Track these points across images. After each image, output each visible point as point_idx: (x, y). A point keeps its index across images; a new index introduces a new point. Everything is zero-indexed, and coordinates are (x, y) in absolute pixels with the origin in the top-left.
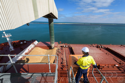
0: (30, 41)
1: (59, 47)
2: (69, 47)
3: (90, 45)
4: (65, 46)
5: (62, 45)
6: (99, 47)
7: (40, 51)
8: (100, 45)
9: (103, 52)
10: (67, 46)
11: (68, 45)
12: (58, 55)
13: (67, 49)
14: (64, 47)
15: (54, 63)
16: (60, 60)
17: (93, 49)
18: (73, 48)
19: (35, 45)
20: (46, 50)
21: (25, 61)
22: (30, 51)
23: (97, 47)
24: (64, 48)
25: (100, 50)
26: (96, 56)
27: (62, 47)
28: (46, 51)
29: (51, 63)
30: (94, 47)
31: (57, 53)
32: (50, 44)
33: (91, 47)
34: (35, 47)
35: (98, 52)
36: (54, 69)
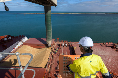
0: (17, 37)
1: (55, 46)
2: (70, 46)
3: (102, 44)
4: (63, 45)
5: (60, 43)
6: (116, 47)
7: (28, 51)
8: (116, 45)
10: (67, 45)
11: (69, 43)
12: (52, 56)
13: (67, 49)
14: (62, 45)
15: (45, 67)
16: (55, 64)
17: (106, 50)
18: (75, 48)
19: (23, 42)
20: (38, 49)
21: (13, 63)
22: (16, 50)
23: (112, 47)
24: (62, 48)
25: (117, 51)
26: (109, 61)
27: (59, 45)
28: (37, 51)
29: (42, 68)
30: (107, 46)
31: (52, 54)
32: (46, 41)
33: (103, 47)
34: (23, 45)
35: (112, 55)
36: (44, 77)
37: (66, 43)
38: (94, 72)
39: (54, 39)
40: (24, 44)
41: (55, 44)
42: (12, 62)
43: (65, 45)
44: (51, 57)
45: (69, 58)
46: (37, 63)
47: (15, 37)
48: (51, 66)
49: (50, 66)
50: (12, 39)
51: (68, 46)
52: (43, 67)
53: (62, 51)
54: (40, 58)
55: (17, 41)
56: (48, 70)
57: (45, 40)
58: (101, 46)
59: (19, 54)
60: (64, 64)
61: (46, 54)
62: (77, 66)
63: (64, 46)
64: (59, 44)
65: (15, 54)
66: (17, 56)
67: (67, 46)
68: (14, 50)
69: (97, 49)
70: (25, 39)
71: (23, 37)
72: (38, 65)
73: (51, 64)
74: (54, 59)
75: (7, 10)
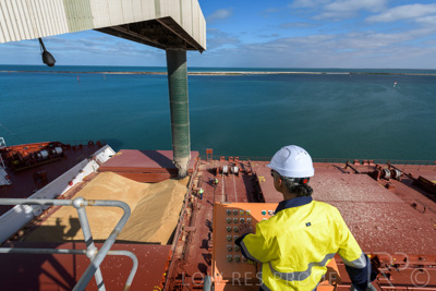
0: (81, 146)
1: (199, 174)
2: (245, 173)
3: (343, 166)
4: (225, 169)
5: (215, 164)
6: (383, 176)
8: (385, 167)
9: (399, 200)
10: (236, 169)
11: (242, 165)
12: (192, 207)
13: (237, 183)
14: (221, 172)
15: (170, 241)
16: (202, 230)
17: (354, 184)
18: (261, 178)
19: (98, 162)
20: (148, 185)
21: (66, 231)
22: (78, 189)
23: (373, 175)
24: (222, 179)
25: (387, 186)
26: (367, 217)
27: (213, 171)
28: (145, 191)
29: (159, 244)
30: (357, 173)
31: (190, 200)
32: (172, 159)
33: (345, 176)
34: (99, 171)
35: (373, 198)
36: (167, 272)
37: (235, 165)
38: (320, 258)
39: (197, 154)
40: (103, 169)
41: (201, 167)
42: (64, 227)
43: (230, 172)
44: (188, 210)
45: (245, 212)
46: (143, 228)
47: (74, 148)
48: (187, 238)
49: (184, 238)
50: (66, 152)
51: (240, 174)
52: (164, 243)
53: (220, 191)
54: (154, 212)
55: (80, 161)
56: (180, 249)
57: (168, 154)
58: (340, 173)
59: (86, 203)
60: (229, 231)
61: (172, 199)
62: (267, 241)
63: (226, 174)
64: (212, 167)
65: (73, 205)
66: (77, 208)
67: (237, 174)
68: (69, 187)
69: (328, 181)
70: (107, 153)
71: (100, 146)
72: (145, 235)
73: (189, 232)
74: (198, 214)
75: (51, 61)
